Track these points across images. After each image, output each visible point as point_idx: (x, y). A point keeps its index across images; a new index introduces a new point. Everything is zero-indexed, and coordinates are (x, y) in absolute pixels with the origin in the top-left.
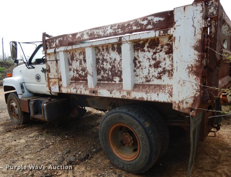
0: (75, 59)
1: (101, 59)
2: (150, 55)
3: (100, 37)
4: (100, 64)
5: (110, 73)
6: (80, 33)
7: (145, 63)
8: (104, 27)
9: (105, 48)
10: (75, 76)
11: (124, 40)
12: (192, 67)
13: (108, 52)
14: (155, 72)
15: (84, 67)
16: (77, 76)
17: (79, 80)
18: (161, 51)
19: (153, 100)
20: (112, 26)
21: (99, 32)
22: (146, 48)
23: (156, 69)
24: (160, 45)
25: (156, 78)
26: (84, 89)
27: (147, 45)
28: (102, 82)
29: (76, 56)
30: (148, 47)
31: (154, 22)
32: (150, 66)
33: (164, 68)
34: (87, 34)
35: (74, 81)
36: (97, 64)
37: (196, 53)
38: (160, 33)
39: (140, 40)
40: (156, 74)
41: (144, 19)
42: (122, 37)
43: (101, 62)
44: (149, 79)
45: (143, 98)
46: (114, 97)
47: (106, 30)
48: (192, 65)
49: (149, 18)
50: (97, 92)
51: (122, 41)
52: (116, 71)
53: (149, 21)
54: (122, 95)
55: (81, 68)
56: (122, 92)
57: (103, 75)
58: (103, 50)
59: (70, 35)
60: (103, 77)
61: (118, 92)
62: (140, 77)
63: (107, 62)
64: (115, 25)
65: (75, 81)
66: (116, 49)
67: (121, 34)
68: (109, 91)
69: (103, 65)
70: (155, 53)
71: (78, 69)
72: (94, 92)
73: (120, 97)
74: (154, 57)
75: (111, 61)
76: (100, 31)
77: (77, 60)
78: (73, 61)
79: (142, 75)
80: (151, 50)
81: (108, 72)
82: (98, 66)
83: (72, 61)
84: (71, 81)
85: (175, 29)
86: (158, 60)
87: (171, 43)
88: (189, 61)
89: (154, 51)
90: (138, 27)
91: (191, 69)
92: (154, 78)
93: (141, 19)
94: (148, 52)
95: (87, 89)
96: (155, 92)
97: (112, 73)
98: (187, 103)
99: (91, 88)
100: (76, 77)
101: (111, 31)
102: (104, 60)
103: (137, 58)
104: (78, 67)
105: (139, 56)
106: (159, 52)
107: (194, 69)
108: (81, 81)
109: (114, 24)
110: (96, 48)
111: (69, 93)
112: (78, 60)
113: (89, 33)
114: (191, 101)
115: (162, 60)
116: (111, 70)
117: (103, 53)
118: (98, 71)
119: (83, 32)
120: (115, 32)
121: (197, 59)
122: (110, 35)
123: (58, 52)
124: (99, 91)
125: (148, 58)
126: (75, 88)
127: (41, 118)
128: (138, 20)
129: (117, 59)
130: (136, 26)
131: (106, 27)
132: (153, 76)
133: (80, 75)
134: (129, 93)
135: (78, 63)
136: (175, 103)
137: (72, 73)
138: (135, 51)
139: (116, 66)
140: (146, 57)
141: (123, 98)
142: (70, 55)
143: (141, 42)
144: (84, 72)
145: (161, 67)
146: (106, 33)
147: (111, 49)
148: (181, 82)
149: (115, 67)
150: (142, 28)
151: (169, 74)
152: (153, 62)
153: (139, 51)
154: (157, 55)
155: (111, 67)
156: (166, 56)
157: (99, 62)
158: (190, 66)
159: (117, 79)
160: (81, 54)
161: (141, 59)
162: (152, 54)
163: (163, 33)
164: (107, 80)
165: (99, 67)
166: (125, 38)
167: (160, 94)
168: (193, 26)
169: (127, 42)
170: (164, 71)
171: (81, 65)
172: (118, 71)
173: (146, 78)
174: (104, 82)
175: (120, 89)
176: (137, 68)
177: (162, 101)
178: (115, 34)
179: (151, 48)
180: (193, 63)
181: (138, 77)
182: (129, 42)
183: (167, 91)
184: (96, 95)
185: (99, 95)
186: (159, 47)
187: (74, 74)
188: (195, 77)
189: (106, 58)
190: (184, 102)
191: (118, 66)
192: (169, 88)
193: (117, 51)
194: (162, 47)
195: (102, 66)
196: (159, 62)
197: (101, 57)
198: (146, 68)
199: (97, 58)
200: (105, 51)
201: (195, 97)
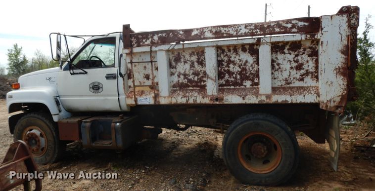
0: (182, 60)
1: (225, 61)
2: (291, 57)
3: (230, 36)
4: (224, 67)
5: (239, 77)
6: (197, 29)
7: (286, 66)
8: (235, 25)
9: (231, 48)
10: (180, 81)
11: (264, 41)
12: (339, 68)
13: (237, 54)
14: (296, 74)
15: (198, 70)
16: (185, 81)
17: (188, 86)
18: (303, 53)
19: (298, 102)
20: (246, 26)
21: (229, 31)
22: (286, 51)
23: (298, 72)
24: (302, 48)
25: (298, 80)
26: (201, 97)
27: (288, 47)
28: (225, 87)
29: (184, 57)
30: (288, 49)
31: (299, 27)
32: (292, 68)
33: (307, 70)
34: (211, 32)
35: (178, 88)
36: (219, 66)
37: (343, 56)
38: (306, 37)
39: (278, 42)
40: (298, 76)
41: (288, 21)
42: (261, 38)
43: (225, 64)
44: (289, 81)
45: (286, 101)
46: (248, 102)
47: (239, 29)
48: (339, 67)
49: (294, 22)
50: (222, 99)
51: (262, 42)
52: (248, 75)
53: (293, 24)
54: (259, 99)
55: (192, 72)
56: (259, 97)
57: (228, 80)
58: (229, 51)
59: (180, 30)
60: (227, 81)
61: (254, 97)
62: (279, 80)
63: (235, 64)
64: (251, 25)
65: (180, 88)
66: (248, 50)
67: (260, 35)
68: (241, 96)
69: (229, 67)
70: (297, 56)
71: (187, 72)
72: (217, 99)
73: (257, 102)
74: (296, 59)
75: (241, 63)
76: (230, 29)
77: (185, 62)
78: (179, 64)
79: (281, 78)
80: (292, 53)
81: (236, 75)
82: (221, 69)
83: (176, 63)
84: (172, 89)
85: (322, 34)
86: (300, 62)
87: (314, 46)
88: (336, 63)
89: (296, 53)
90: (282, 29)
91: (338, 71)
92: (295, 80)
93: (283, 21)
94: (289, 54)
95: (206, 97)
96: (301, 94)
97: (241, 76)
98: (334, 102)
99: (213, 95)
100: (183, 83)
101: (247, 31)
102: (230, 62)
103: (276, 60)
104: (187, 70)
105: (279, 58)
106: (301, 55)
107: (342, 70)
108: (191, 88)
109: (248, 24)
110: (218, 48)
111: (173, 103)
112: (188, 62)
113: (214, 31)
114: (338, 99)
115: (305, 62)
116: (240, 73)
117: (229, 54)
118: (220, 75)
119: (203, 29)
120: (252, 32)
121: (344, 61)
122: (246, 35)
123: (156, 52)
124: (225, 98)
125: (289, 61)
126: (185, 96)
127: (109, 145)
128: (281, 23)
129: (249, 61)
130: (278, 28)
131: (238, 26)
132: (294, 78)
133: (190, 81)
134: (268, 97)
135: (188, 66)
136: (323, 102)
137: (175, 79)
138: (273, 53)
139: (247, 68)
140: (287, 59)
141: (260, 103)
142: (173, 55)
143: (280, 44)
144: (198, 76)
145: (303, 69)
146: (240, 33)
147: (240, 50)
148: (329, 83)
149: (246, 70)
150: (286, 31)
151: (312, 76)
152: (294, 65)
153: (279, 53)
154: (299, 58)
155: (240, 70)
156: (309, 59)
157: (223, 65)
158: (337, 68)
159: (248, 84)
160: (194, 54)
161: (280, 61)
162: (294, 56)
163: (310, 37)
164: (232, 85)
165: (223, 70)
166: (265, 39)
167: (306, 95)
168: (340, 33)
169: (267, 43)
170: (307, 73)
171: (192, 68)
172: (250, 74)
173: (286, 80)
174: (229, 87)
175: (257, 94)
176: (275, 70)
177: (309, 102)
178: (252, 34)
179: (292, 51)
180: (340, 65)
181: (276, 80)
182: (269, 44)
183: (313, 92)
184: (221, 103)
185: (225, 103)
186: (302, 50)
187: (180, 79)
188: (342, 77)
189: (233, 60)
190: (332, 100)
191: (251, 69)
192: (314, 89)
193: (249, 52)
194: (305, 50)
195: (226, 69)
196: (302, 64)
197: (226, 59)
198: (286, 70)
199: (219, 59)
200: (232, 52)
201: (342, 96)
